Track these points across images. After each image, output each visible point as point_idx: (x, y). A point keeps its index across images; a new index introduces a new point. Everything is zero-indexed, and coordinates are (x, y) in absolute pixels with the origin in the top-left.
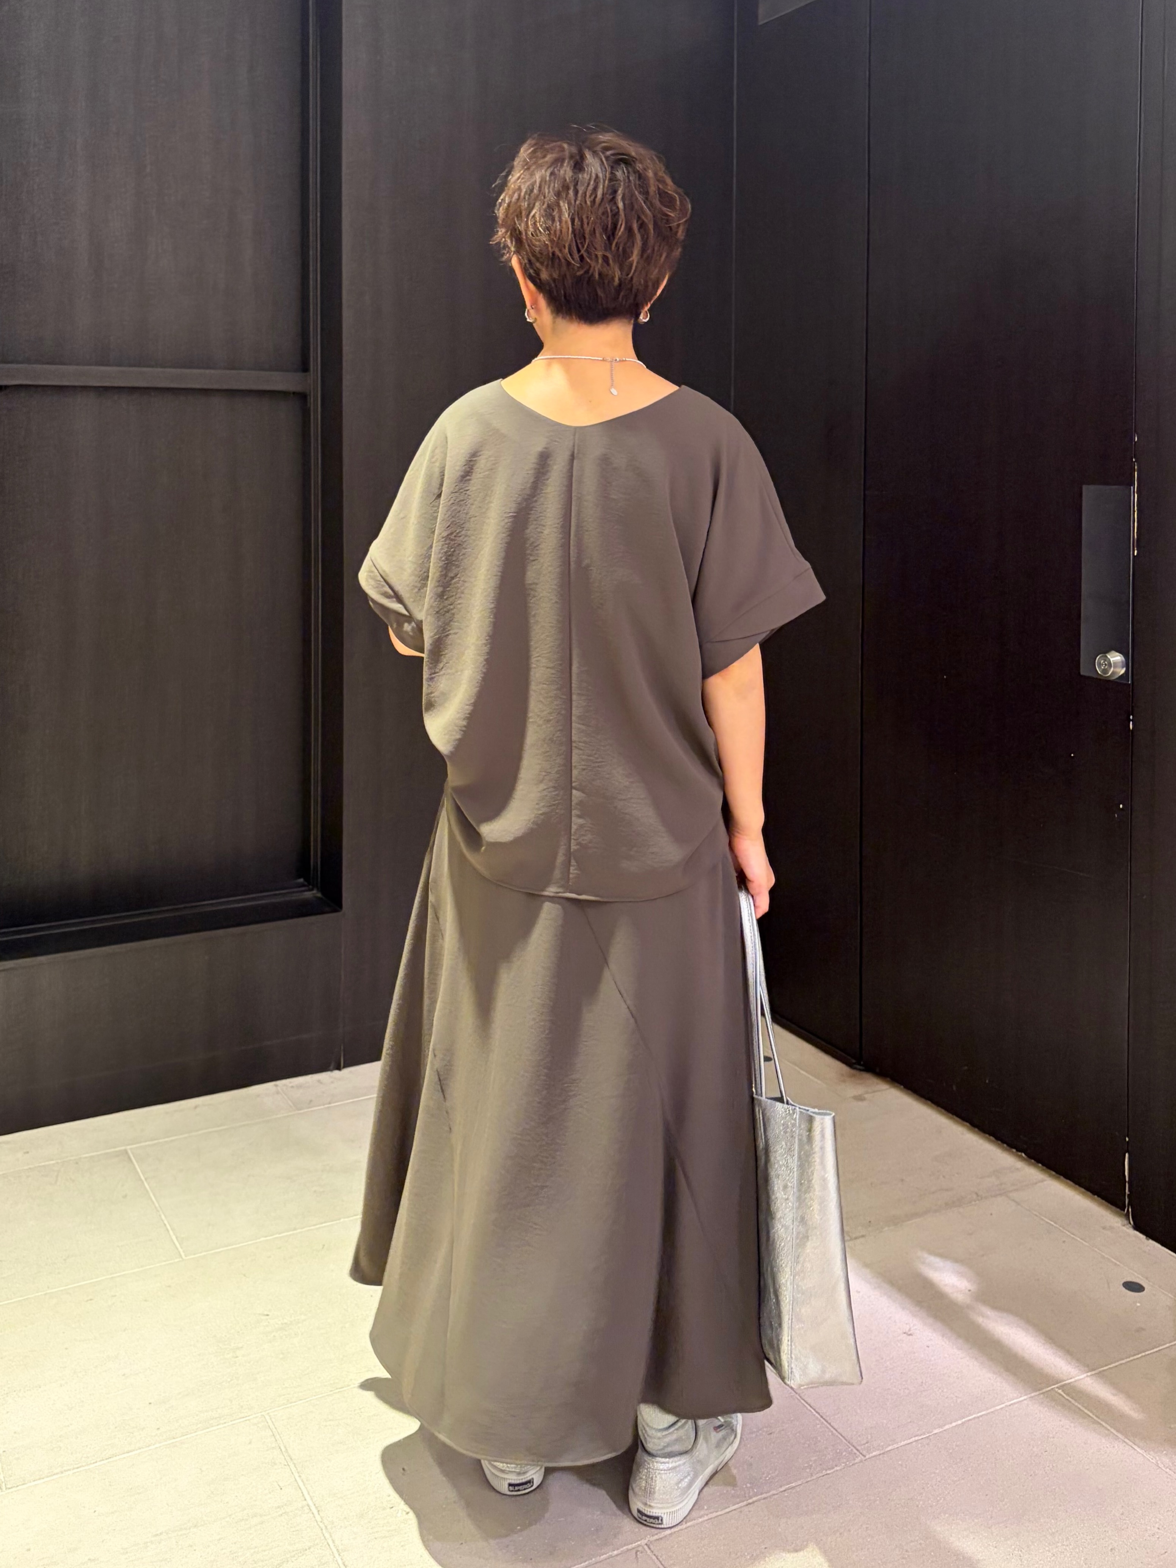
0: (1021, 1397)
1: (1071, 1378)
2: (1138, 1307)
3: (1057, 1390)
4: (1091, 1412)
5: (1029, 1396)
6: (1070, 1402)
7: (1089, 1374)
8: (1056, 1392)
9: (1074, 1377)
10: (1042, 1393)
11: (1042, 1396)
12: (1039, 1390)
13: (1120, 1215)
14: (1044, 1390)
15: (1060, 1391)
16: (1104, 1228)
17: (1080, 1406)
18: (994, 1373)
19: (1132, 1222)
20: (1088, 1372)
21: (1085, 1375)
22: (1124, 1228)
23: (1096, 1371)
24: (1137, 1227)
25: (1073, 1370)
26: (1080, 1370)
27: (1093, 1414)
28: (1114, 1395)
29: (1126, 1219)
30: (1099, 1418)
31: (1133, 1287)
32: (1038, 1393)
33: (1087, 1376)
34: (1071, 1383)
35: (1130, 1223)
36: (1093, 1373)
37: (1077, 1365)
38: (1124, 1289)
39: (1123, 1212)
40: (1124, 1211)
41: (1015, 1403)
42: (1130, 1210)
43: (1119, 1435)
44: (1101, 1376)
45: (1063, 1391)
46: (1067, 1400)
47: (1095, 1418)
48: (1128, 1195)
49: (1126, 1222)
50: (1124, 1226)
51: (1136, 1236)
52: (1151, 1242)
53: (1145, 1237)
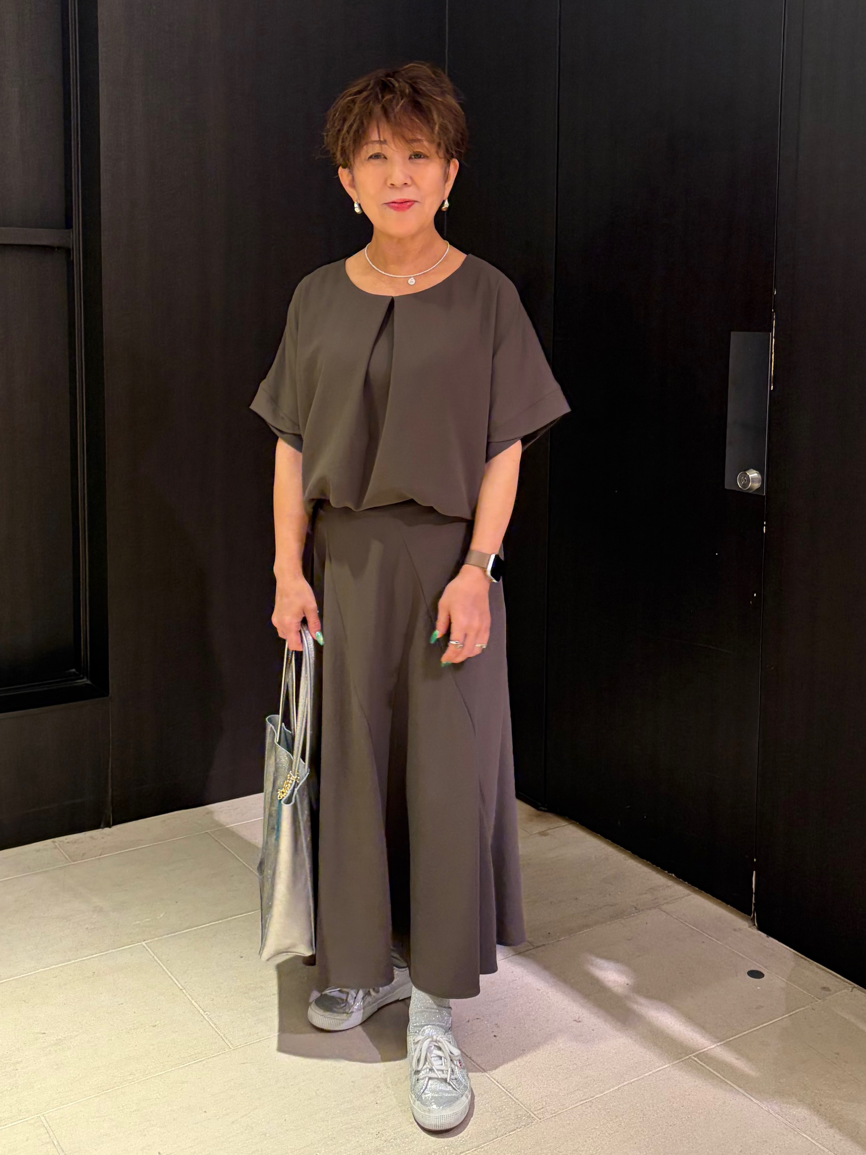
0: (665, 1065)
1: (705, 1048)
2: (758, 990)
3: (693, 1057)
4: (719, 1073)
5: (671, 1064)
6: (703, 1066)
7: (719, 1044)
8: (692, 1059)
9: (707, 1047)
10: (681, 1061)
11: (681, 1063)
12: (679, 1059)
13: (747, 920)
14: (683, 1059)
15: (696, 1059)
16: (735, 930)
17: (710, 1069)
18: (645, 1047)
19: (756, 924)
20: (718, 1043)
21: (715, 1045)
22: (750, 929)
23: (725, 1042)
24: (760, 928)
25: (706, 1042)
26: (711, 1042)
27: (721, 1075)
28: (737, 1059)
29: (752, 922)
30: (725, 1078)
31: (756, 974)
32: (678, 1061)
33: (717, 1046)
34: (705, 1051)
35: (755, 925)
36: (722, 1043)
37: (709, 1037)
38: (748, 977)
39: (749, 917)
40: (751, 916)
41: (660, 1070)
42: (755, 915)
43: (740, 1090)
44: (728, 1045)
45: (698, 1058)
46: (701, 1065)
47: (721, 1077)
48: (754, 903)
49: (751, 924)
50: (750, 927)
51: (760, 935)
52: (771, 939)
53: (766, 935)
